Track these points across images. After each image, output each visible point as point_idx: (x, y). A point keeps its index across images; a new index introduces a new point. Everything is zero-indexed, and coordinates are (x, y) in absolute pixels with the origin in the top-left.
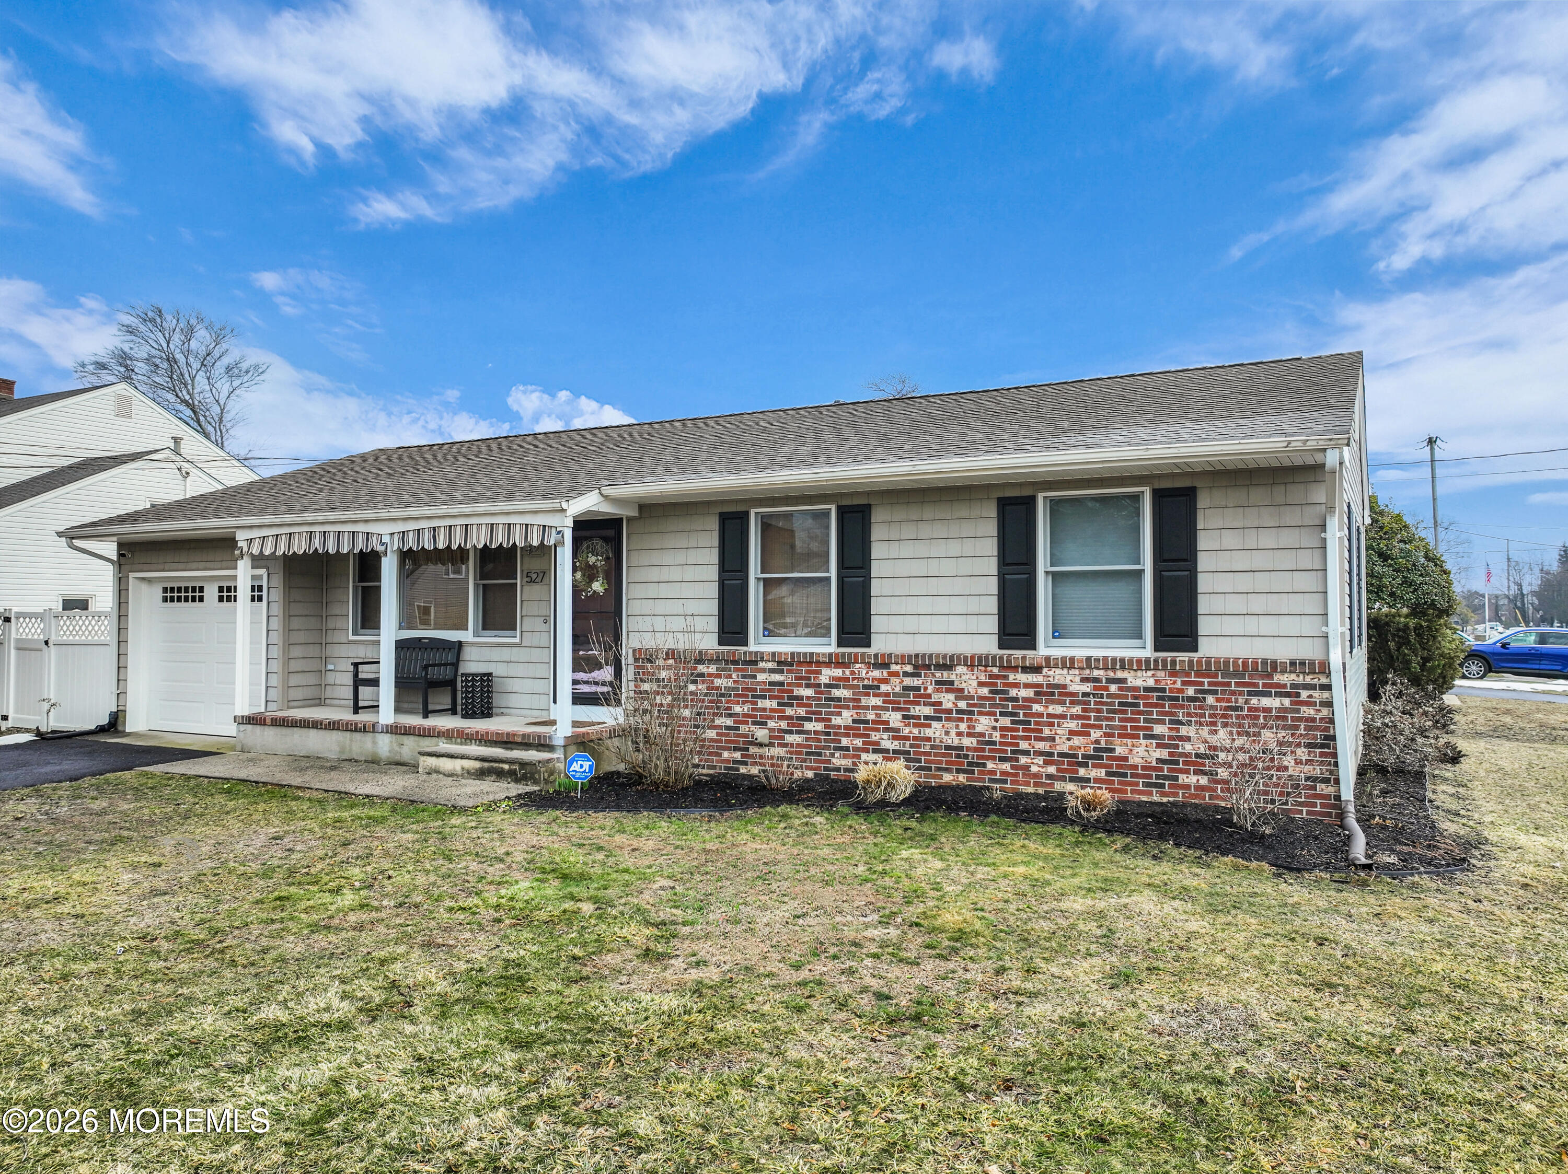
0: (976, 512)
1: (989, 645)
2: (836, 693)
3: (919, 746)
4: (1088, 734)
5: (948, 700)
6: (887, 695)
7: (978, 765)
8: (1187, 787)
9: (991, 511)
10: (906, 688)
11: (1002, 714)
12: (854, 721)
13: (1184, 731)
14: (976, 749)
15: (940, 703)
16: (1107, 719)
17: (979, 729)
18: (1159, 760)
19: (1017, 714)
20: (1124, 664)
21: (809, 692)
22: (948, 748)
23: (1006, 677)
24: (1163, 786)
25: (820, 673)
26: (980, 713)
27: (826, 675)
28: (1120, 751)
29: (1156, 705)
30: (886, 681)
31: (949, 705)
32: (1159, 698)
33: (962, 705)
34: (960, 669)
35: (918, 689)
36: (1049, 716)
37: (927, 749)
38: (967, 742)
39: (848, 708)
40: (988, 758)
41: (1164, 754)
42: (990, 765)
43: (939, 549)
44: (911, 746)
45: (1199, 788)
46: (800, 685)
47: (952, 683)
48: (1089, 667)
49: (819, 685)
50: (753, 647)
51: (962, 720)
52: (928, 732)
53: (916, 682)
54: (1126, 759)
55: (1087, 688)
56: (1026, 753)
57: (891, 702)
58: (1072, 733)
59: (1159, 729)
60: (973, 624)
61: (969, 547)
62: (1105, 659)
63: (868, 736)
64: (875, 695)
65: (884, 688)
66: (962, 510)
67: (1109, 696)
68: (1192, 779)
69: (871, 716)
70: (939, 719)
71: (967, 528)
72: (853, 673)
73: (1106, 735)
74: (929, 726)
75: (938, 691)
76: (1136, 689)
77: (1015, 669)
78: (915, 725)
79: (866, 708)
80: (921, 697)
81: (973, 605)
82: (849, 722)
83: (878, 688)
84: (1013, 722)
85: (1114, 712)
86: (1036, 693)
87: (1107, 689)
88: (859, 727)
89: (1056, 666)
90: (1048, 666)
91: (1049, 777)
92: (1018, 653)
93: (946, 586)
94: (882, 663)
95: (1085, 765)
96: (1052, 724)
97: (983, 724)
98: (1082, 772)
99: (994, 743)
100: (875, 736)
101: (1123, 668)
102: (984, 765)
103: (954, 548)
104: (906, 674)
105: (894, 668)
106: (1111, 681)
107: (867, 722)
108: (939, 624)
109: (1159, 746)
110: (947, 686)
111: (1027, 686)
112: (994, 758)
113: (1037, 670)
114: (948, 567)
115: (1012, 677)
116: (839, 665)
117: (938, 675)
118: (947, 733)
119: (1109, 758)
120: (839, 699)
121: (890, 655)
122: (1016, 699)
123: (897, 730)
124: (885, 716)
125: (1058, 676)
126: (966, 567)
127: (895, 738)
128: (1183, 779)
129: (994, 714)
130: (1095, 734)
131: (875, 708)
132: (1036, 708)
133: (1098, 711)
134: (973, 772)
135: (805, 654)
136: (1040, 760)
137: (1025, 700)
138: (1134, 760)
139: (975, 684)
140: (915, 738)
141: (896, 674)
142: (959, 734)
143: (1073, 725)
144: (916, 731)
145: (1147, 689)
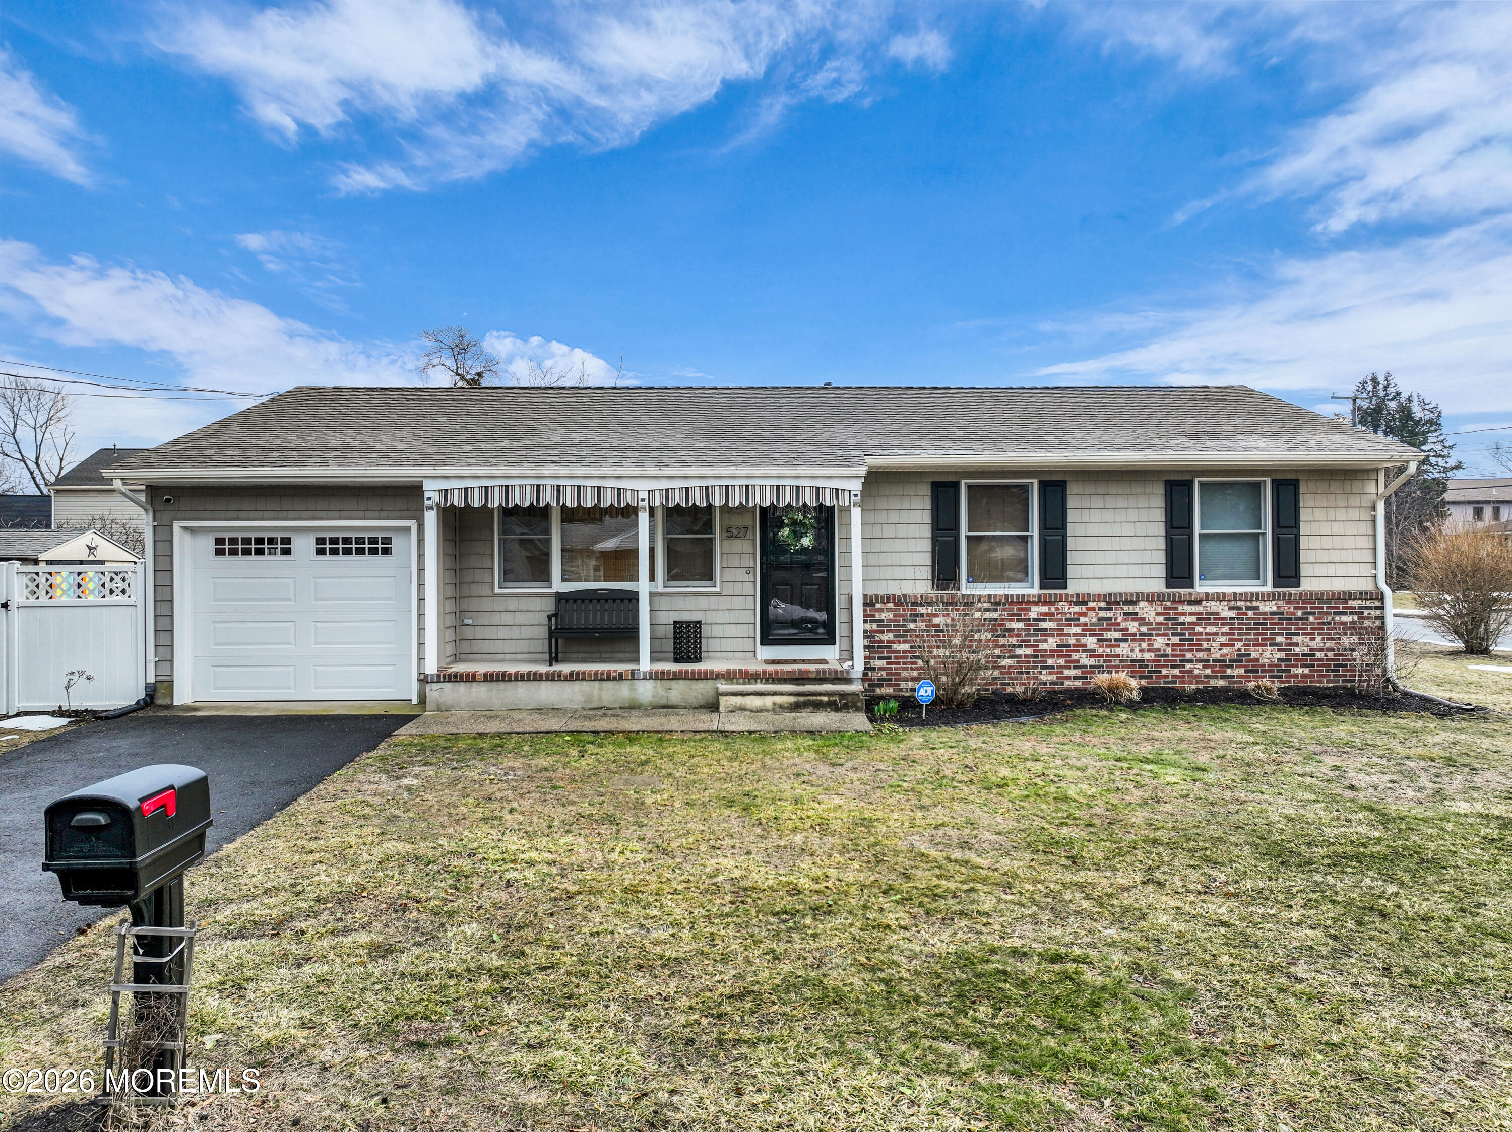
0: (1149, 489)
1: (1159, 586)
2: (1043, 625)
3: (1110, 661)
4: (1233, 645)
5: (1133, 626)
6: (1086, 624)
7: (1155, 672)
8: (1297, 676)
9: (1160, 490)
10: (1100, 619)
11: (1173, 635)
12: (1058, 646)
13: (1295, 639)
14: (1154, 661)
15: (1127, 629)
16: (1246, 634)
17: (1156, 646)
18: (1279, 660)
19: (1184, 634)
20: (1259, 597)
21: (1021, 625)
22: (1132, 661)
23: (1176, 608)
24: (1281, 676)
25: (1029, 610)
26: (1157, 635)
27: (1035, 611)
28: (1254, 655)
29: (1277, 624)
30: (1084, 614)
31: (1134, 630)
32: (1279, 619)
33: (1144, 629)
34: (1142, 604)
35: (1110, 619)
36: (1207, 634)
37: (1117, 663)
38: (1148, 656)
39: (1053, 636)
40: (1163, 667)
41: (1282, 655)
42: (1164, 671)
43: (1121, 516)
44: (1105, 662)
45: (1304, 676)
46: (1012, 620)
47: (1136, 614)
48: (1235, 600)
49: (1029, 619)
50: (964, 591)
51: (1143, 640)
52: (1118, 651)
53: (1109, 614)
54: (1258, 660)
55: (1233, 614)
56: (1190, 661)
57: (1088, 630)
58: (1222, 645)
59: (1279, 639)
60: (1147, 571)
61: (1144, 515)
62: (1246, 593)
63: (1070, 656)
64: (1075, 625)
65: (1083, 620)
66: (1137, 488)
67: (1247, 619)
68: (1299, 671)
69: (1072, 641)
70: (1127, 641)
71: (1143, 502)
72: (1057, 609)
73: (1245, 645)
74: (1119, 646)
75: (1125, 620)
76: (1265, 613)
77: (1181, 602)
78: (1107, 646)
79: (1069, 635)
80: (1112, 624)
81: (1147, 557)
82: (1055, 647)
83: (1078, 619)
84: (1181, 640)
85: (1251, 629)
86: (1198, 619)
87: (1246, 614)
88: (1062, 650)
89: (1213, 600)
90: (1207, 600)
91: (1207, 676)
92: (1182, 591)
93: (1126, 543)
94: (1081, 600)
95: (1231, 667)
96: (1209, 640)
97: (1159, 642)
98: (1229, 671)
99: (1167, 656)
100: (1075, 656)
101: (1257, 599)
102: (1160, 672)
103: (1133, 515)
104: (1100, 609)
105: (1091, 604)
106: (1248, 608)
107: (1069, 646)
108: (1122, 571)
109: (1279, 650)
110: (1133, 616)
111: (1191, 614)
112: (1167, 666)
113: (1198, 602)
114: (1128, 529)
115: (1180, 608)
116: (1045, 603)
117: (1126, 608)
118: (1132, 651)
119: (1247, 661)
120: (1046, 630)
121: (1089, 595)
122: (1183, 624)
123: (1094, 650)
124: (1083, 640)
125: (1214, 606)
126: (1142, 529)
127: (1091, 656)
128: (1294, 671)
129: (1167, 635)
130: (1238, 645)
131: (1075, 635)
132: (1198, 629)
133: (1241, 629)
134: (1151, 677)
135: (1018, 596)
136: (1200, 666)
137: (1190, 624)
138: (1264, 661)
139: (1153, 614)
140: (1107, 656)
141: (1093, 609)
142: (1141, 651)
143: (1223, 640)
144: (1108, 650)
145: (1272, 613)
